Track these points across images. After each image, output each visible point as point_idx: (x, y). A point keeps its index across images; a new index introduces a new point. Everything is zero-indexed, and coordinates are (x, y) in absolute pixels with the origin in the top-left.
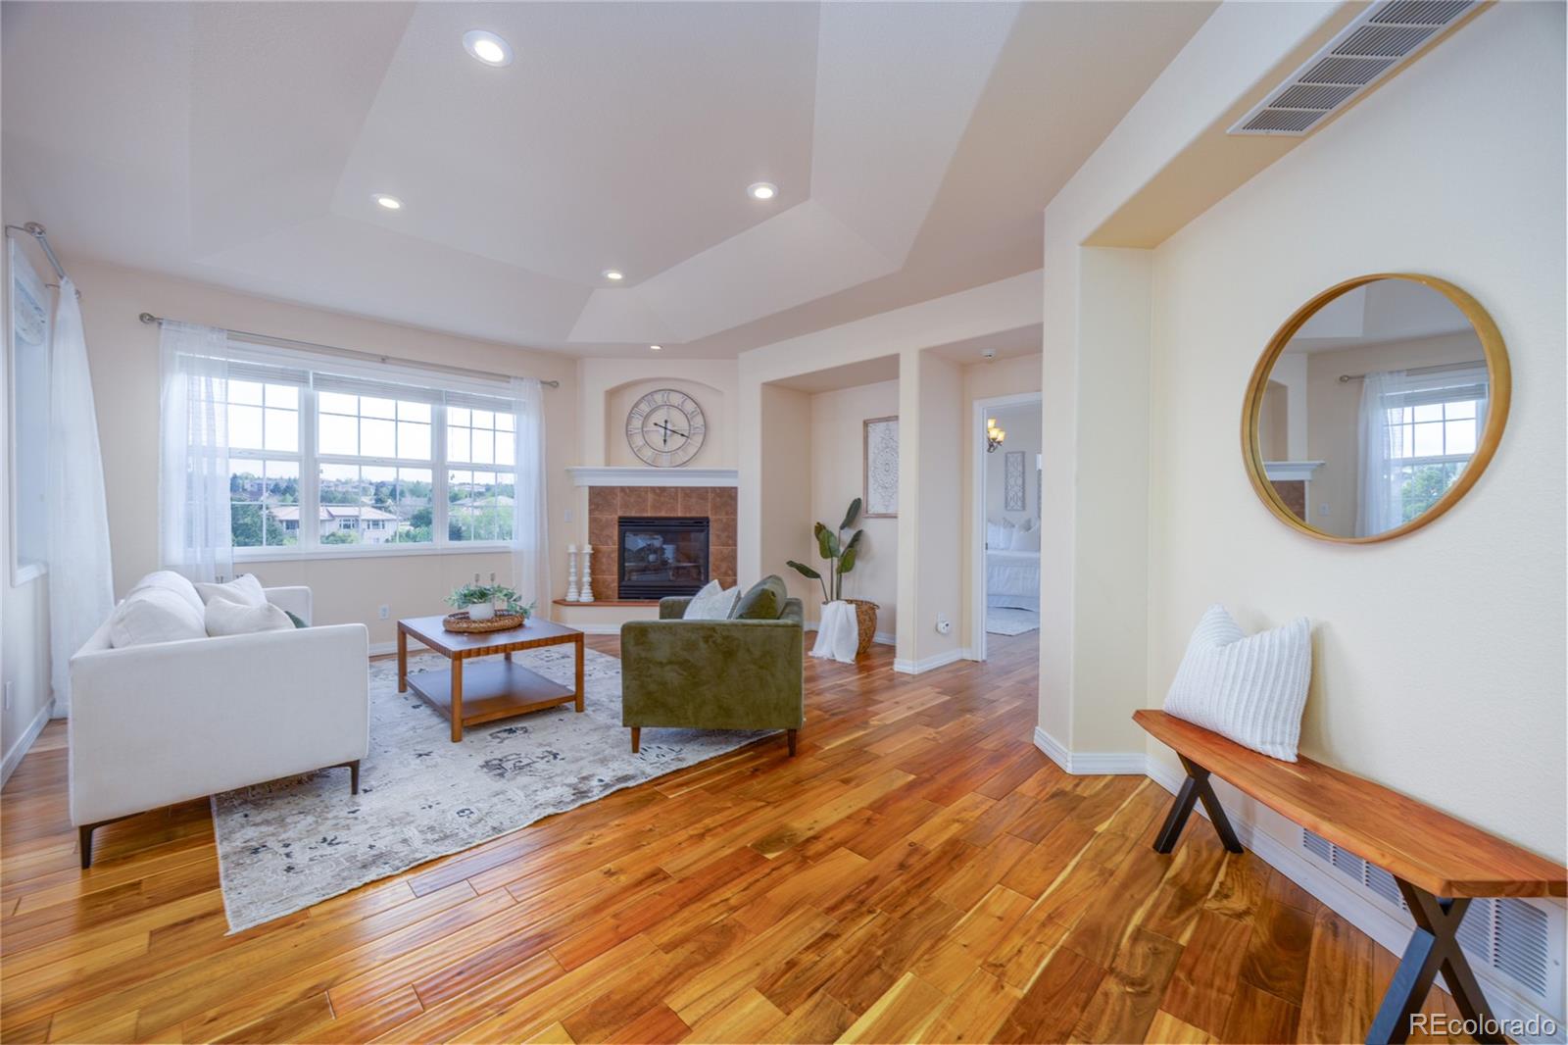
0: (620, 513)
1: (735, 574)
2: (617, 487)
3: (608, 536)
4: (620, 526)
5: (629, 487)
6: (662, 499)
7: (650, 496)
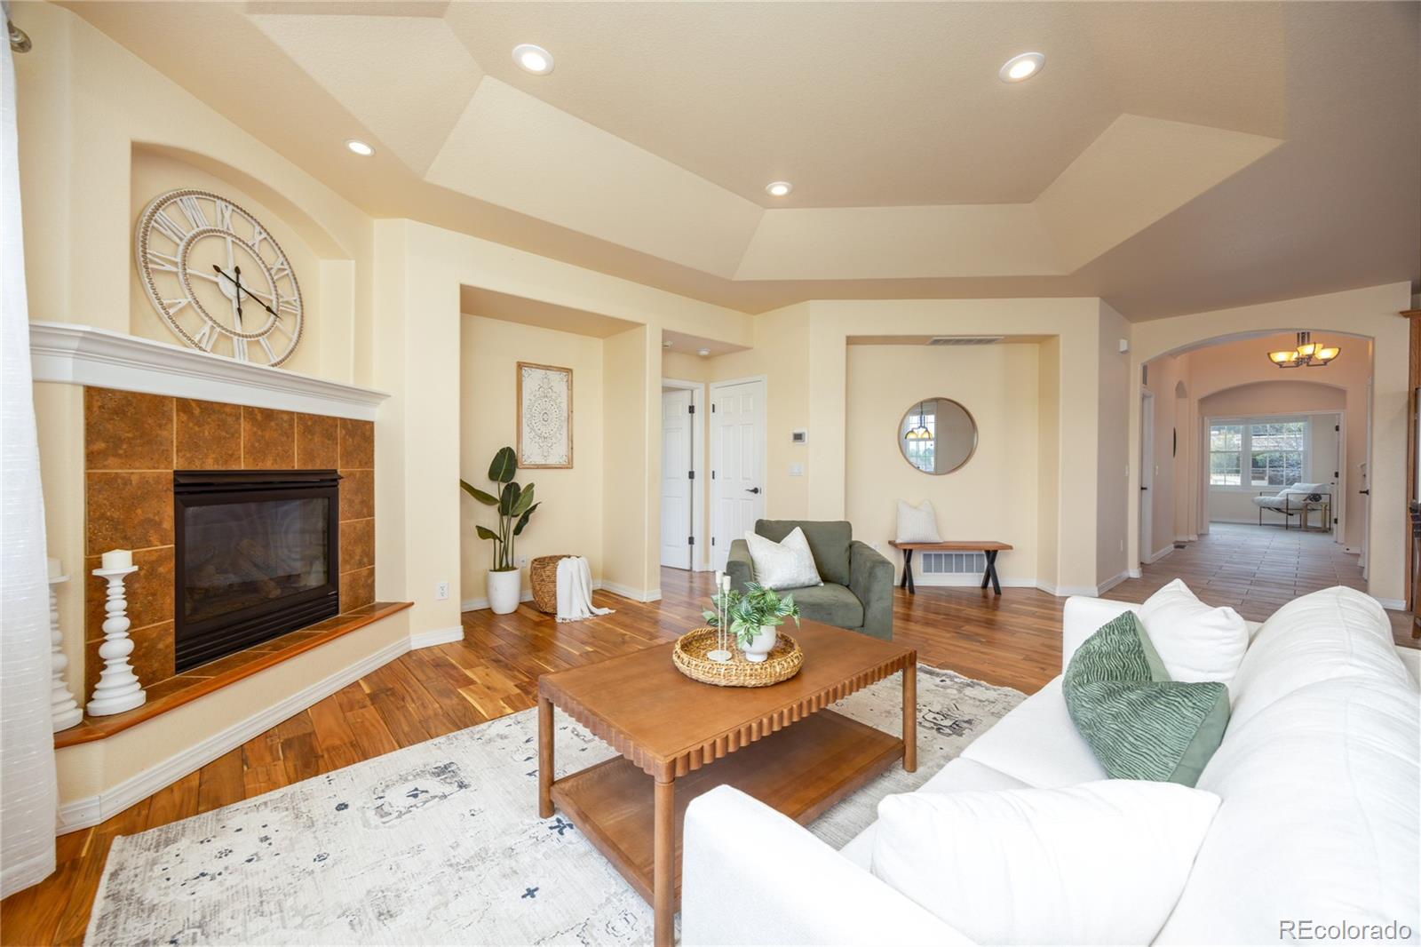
0: (177, 463)
1: (372, 562)
2: (170, 398)
3: (149, 521)
4: (176, 493)
5: (199, 402)
6: (267, 435)
7: (244, 426)
